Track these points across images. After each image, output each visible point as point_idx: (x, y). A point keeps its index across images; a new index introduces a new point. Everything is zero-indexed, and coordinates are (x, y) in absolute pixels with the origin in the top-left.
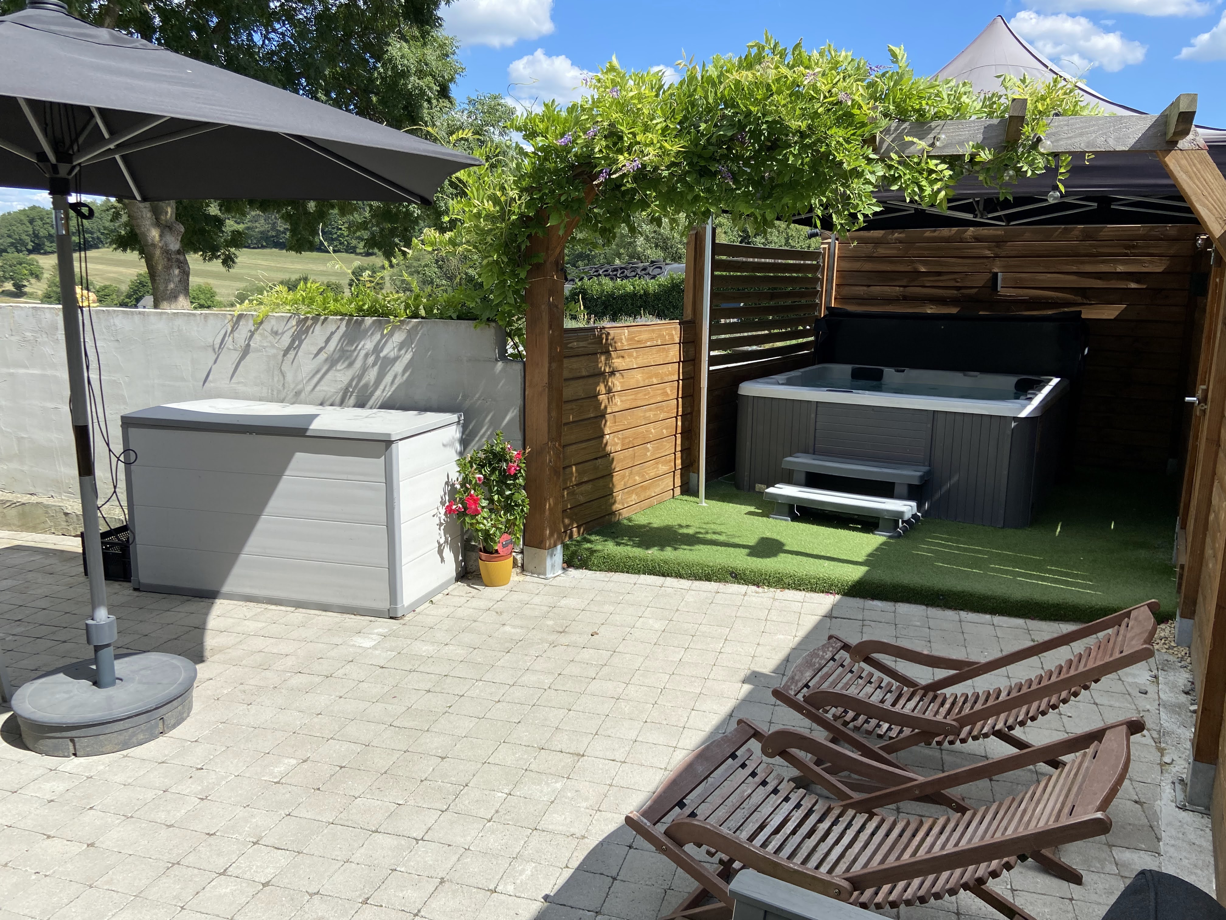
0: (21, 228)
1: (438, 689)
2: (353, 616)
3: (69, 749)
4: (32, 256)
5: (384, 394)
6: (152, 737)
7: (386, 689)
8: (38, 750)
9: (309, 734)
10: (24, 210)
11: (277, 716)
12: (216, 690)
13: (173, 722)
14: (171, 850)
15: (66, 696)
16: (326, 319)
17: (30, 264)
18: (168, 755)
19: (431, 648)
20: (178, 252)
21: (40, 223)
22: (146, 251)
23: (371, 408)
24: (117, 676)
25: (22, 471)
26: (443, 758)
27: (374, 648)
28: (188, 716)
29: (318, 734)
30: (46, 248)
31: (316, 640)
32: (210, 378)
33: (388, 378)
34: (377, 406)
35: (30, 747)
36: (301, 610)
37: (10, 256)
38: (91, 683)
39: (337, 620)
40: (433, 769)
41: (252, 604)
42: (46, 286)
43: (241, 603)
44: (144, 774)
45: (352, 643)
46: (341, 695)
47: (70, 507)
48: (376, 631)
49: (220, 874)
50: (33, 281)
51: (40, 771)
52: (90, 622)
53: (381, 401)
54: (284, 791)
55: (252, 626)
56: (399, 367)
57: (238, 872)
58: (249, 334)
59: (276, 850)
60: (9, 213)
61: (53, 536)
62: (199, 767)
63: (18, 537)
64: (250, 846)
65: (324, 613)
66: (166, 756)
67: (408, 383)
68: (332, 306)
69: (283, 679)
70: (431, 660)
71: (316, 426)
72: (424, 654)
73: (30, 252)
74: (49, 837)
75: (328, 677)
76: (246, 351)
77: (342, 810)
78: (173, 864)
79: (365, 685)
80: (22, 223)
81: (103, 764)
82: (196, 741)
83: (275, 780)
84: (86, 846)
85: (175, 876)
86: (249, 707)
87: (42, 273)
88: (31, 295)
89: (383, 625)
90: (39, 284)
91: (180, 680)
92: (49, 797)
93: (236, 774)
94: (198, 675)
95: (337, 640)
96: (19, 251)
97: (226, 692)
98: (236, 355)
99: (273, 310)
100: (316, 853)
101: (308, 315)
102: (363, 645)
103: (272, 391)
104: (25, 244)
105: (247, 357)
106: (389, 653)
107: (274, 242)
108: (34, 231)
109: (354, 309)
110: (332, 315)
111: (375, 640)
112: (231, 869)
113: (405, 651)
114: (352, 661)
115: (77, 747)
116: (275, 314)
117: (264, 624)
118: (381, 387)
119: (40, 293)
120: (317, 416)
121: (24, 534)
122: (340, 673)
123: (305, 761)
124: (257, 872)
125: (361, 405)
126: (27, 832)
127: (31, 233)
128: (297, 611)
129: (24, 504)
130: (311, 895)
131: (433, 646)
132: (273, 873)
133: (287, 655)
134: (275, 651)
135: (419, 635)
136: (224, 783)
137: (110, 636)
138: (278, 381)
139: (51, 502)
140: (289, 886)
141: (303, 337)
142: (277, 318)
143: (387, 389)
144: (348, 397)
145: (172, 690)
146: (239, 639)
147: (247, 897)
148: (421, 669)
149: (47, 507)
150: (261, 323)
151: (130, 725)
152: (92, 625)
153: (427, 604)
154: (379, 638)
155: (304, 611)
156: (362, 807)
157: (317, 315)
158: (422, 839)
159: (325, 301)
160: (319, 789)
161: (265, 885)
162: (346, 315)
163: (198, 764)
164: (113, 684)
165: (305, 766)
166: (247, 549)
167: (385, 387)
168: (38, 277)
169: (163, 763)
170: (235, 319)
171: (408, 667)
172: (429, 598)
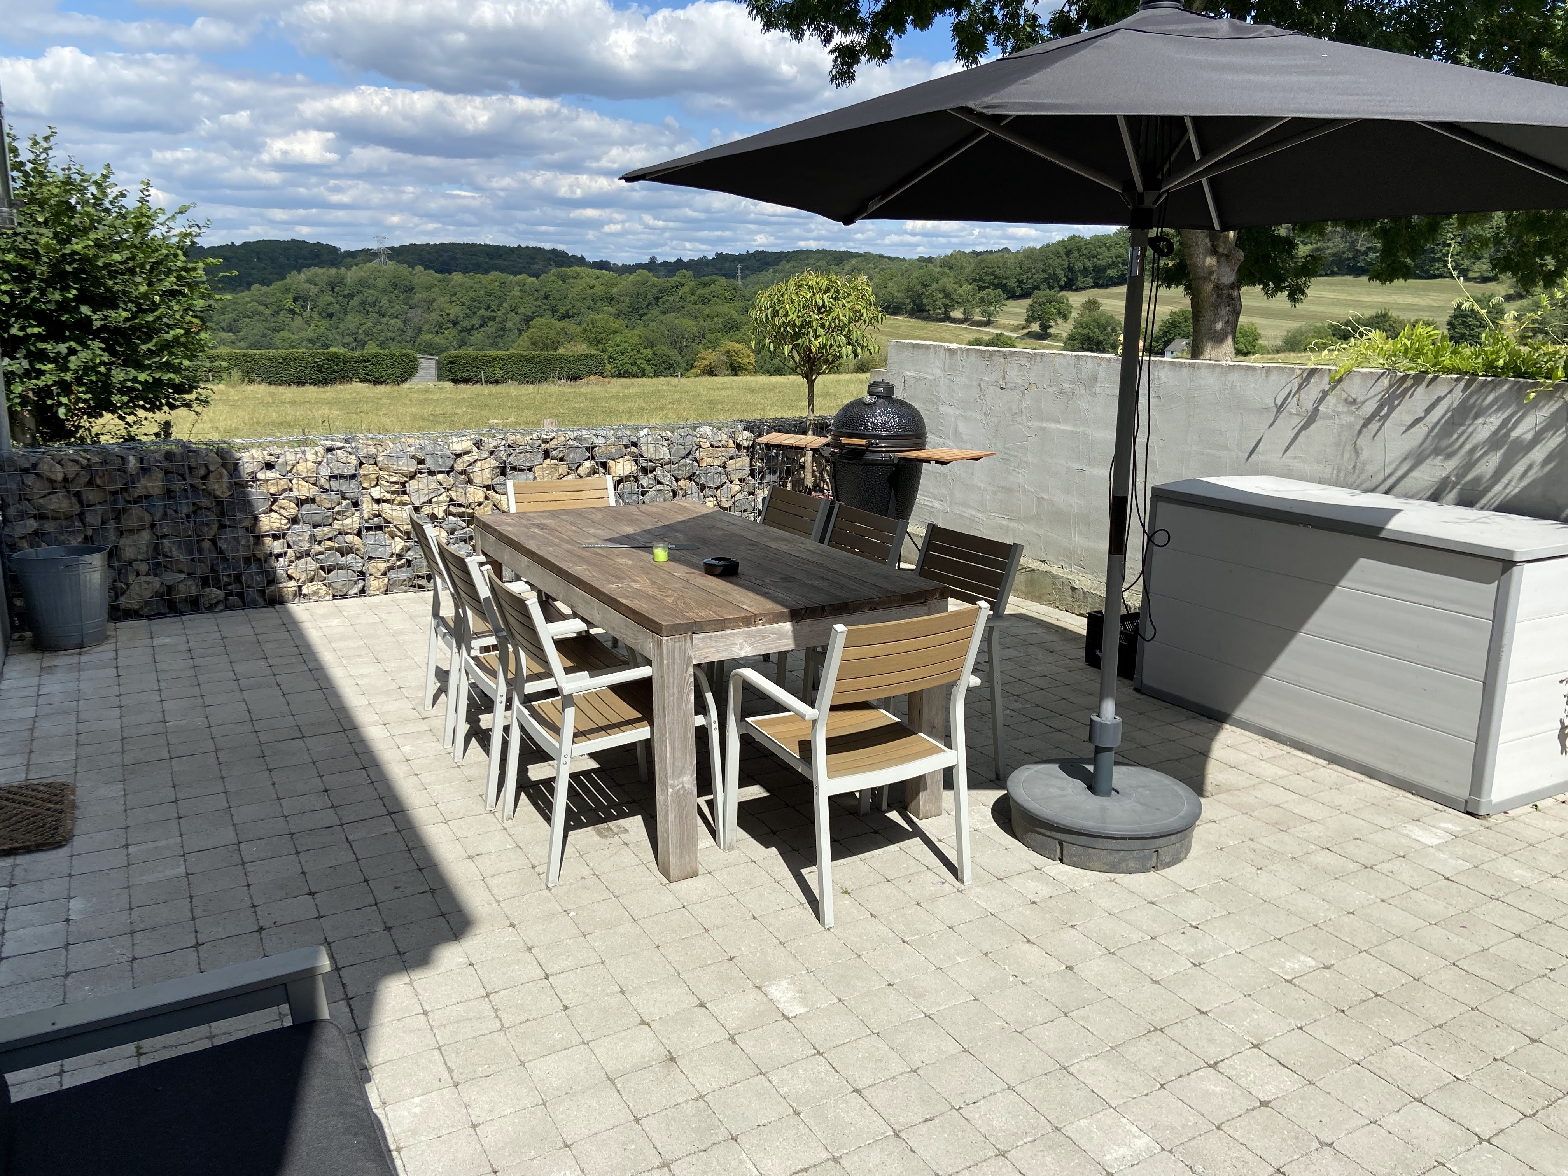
0: (1057, 262)
1: (1533, 938)
2: (1409, 795)
3: (1056, 851)
4: (1063, 293)
5: (1508, 491)
6: (1144, 870)
7: (1451, 911)
8: (1025, 843)
9: (1335, 934)
10: (1063, 241)
11: (1294, 896)
12: (1219, 837)
13: (1168, 859)
14: (1155, 1010)
15: (1060, 793)
16: (1435, 378)
17: (1059, 302)
18: (1159, 896)
19: (1528, 875)
20: (1232, 286)
21: (1076, 254)
22: (1194, 286)
23: (1482, 509)
24: (1114, 786)
25: (1037, 535)
26: (1533, 1041)
27: (1438, 848)
28: (1185, 857)
29: (1348, 939)
30: (1078, 283)
31: (1353, 813)
32: (1260, 448)
33: (1519, 468)
34: (1493, 507)
35: (1019, 836)
36: (1336, 767)
37: (1042, 293)
38: (1086, 786)
39: (1386, 794)
40: (1516, 1051)
41: (1271, 742)
42: (1072, 327)
43: (1258, 737)
44: (1131, 909)
45: (1405, 832)
46: (1385, 898)
47: (1078, 582)
48: (1443, 825)
49: (1210, 1066)
50: (1060, 321)
51: (1026, 866)
52: (1095, 718)
53: (1500, 499)
54: (1297, 996)
55: (1269, 770)
56: (1538, 454)
57: (1232, 1073)
58: (1321, 394)
59: (1280, 1066)
60: (1048, 245)
61: (1057, 610)
62: (1194, 924)
63: (1022, 605)
64: (1248, 1047)
65: (1368, 780)
66: (1156, 896)
67: (1548, 480)
68: (1446, 360)
69: (1305, 851)
70: (1527, 892)
71: (1395, 525)
72: (1515, 880)
73: (1062, 288)
74: (1028, 941)
75: (1366, 868)
76: (1312, 417)
77: (1374, 1052)
78: (1156, 1029)
79: (1418, 896)
80: (1058, 255)
81: (1088, 881)
82: (1192, 891)
83: (1286, 977)
84: (1064, 967)
85: (1157, 1044)
86: (1259, 872)
87: (1070, 312)
88: (1054, 337)
89: (1457, 821)
90: (1065, 325)
91: (1181, 814)
92: (1032, 897)
93: (1238, 950)
94: (1203, 814)
95: (1382, 821)
96: (1051, 288)
97: (1231, 843)
98: (1297, 422)
99: (1359, 365)
100: (1333, 1093)
101: (1411, 372)
102: (1422, 840)
103: (1339, 471)
104: (1058, 280)
105: (1313, 426)
106: (1461, 862)
107: (1348, 265)
108: (1070, 263)
109: (1481, 366)
110: (1444, 373)
111: (1440, 838)
112: (1222, 1064)
113: (1485, 866)
114: (1403, 857)
115: (1064, 852)
116: (1361, 370)
117: (1285, 773)
118: (1505, 480)
119: (1065, 335)
120: (1397, 511)
121: (1029, 603)
122: (1386, 867)
123: (1326, 968)
124: (1254, 1083)
125: (1467, 501)
126: (1009, 928)
127: (1066, 266)
128: (1330, 766)
129: (1033, 570)
130: (1323, 1144)
131: (1533, 872)
132: (1274, 1094)
133: (1312, 821)
134: (1297, 811)
135: (1510, 849)
136: (1222, 955)
137: (1112, 740)
138: (1350, 459)
139: (1060, 572)
140: (1293, 1119)
141: (1396, 402)
142: (1364, 375)
143: (1513, 484)
144: (1448, 489)
145: (1171, 822)
146: (1253, 782)
147: (1240, 1109)
148: (1509, 899)
149: (1055, 577)
150: (1341, 380)
151: (1122, 848)
152: (1097, 722)
153: (1528, 808)
154: (1448, 837)
155: (1340, 769)
156: (1402, 1060)
157: (1423, 372)
158: (1488, 1141)
159: (1438, 353)
160: (1343, 1011)
161: (1264, 1104)
162: (1466, 373)
163: (1193, 921)
164: (1108, 794)
165: (1327, 974)
166: (1273, 670)
167: (1510, 481)
168: (1065, 317)
169: (1152, 903)
170: (1305, 375)
171: (1490, 892)
172: (1533, 800)
